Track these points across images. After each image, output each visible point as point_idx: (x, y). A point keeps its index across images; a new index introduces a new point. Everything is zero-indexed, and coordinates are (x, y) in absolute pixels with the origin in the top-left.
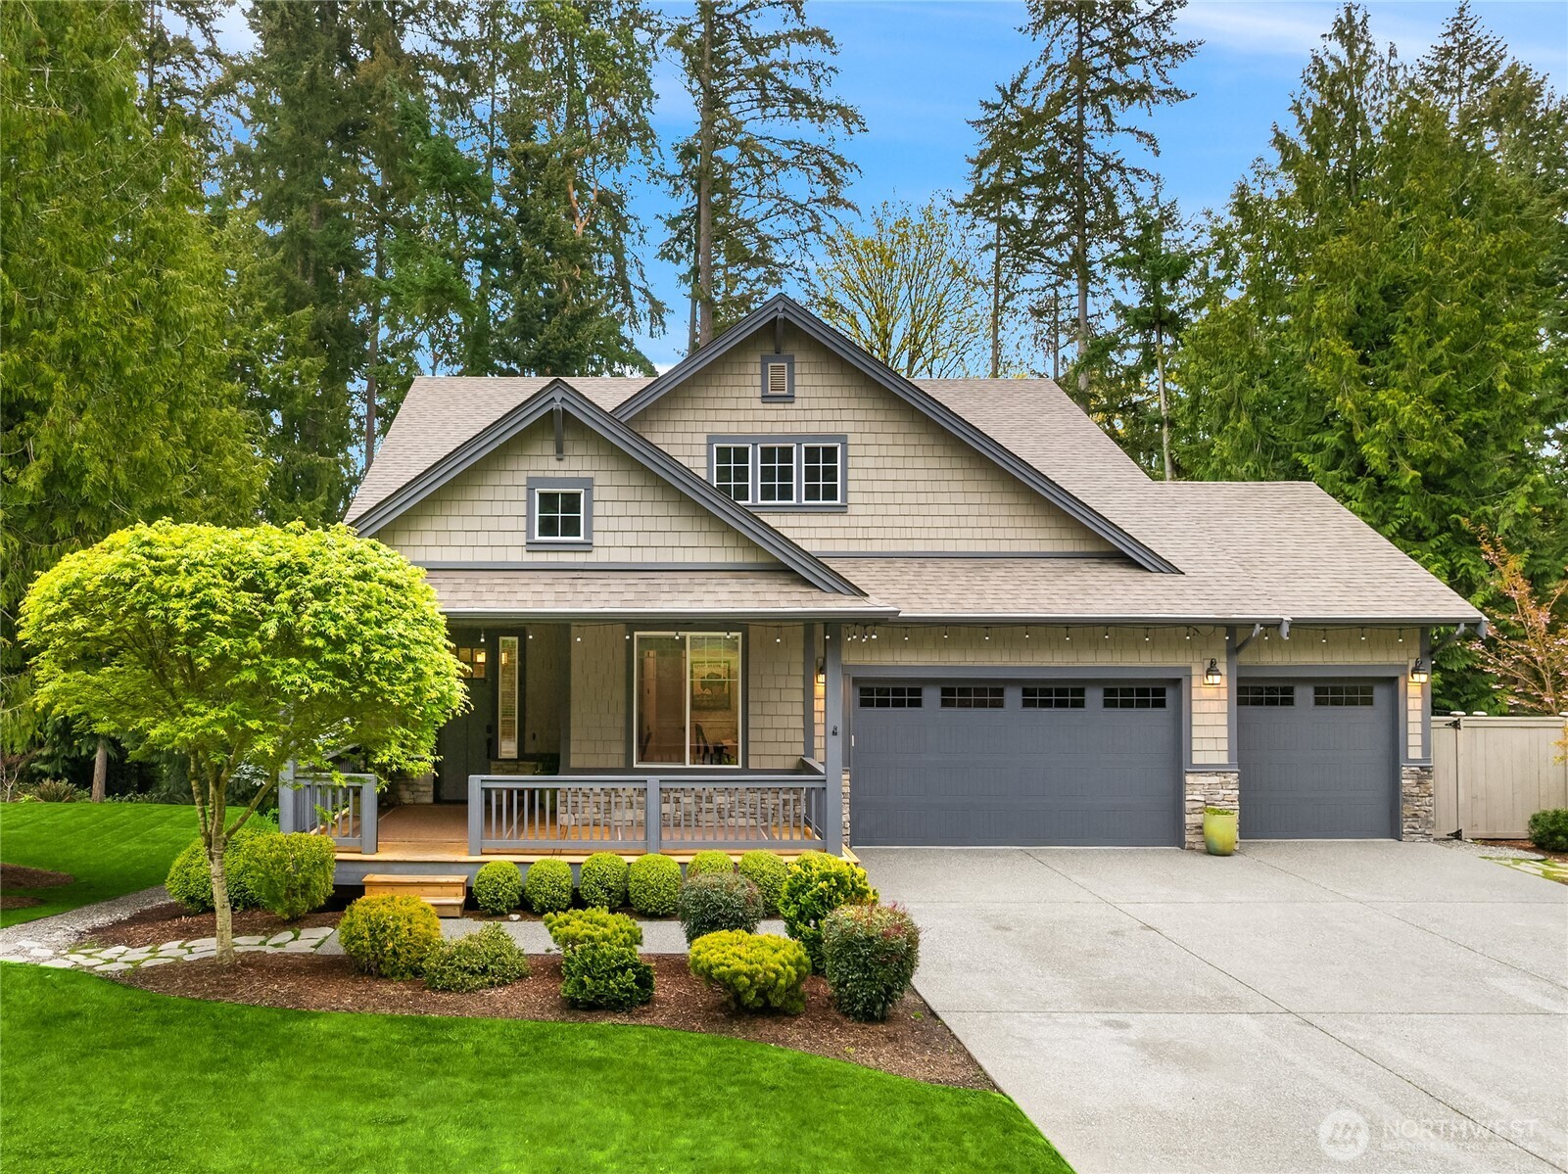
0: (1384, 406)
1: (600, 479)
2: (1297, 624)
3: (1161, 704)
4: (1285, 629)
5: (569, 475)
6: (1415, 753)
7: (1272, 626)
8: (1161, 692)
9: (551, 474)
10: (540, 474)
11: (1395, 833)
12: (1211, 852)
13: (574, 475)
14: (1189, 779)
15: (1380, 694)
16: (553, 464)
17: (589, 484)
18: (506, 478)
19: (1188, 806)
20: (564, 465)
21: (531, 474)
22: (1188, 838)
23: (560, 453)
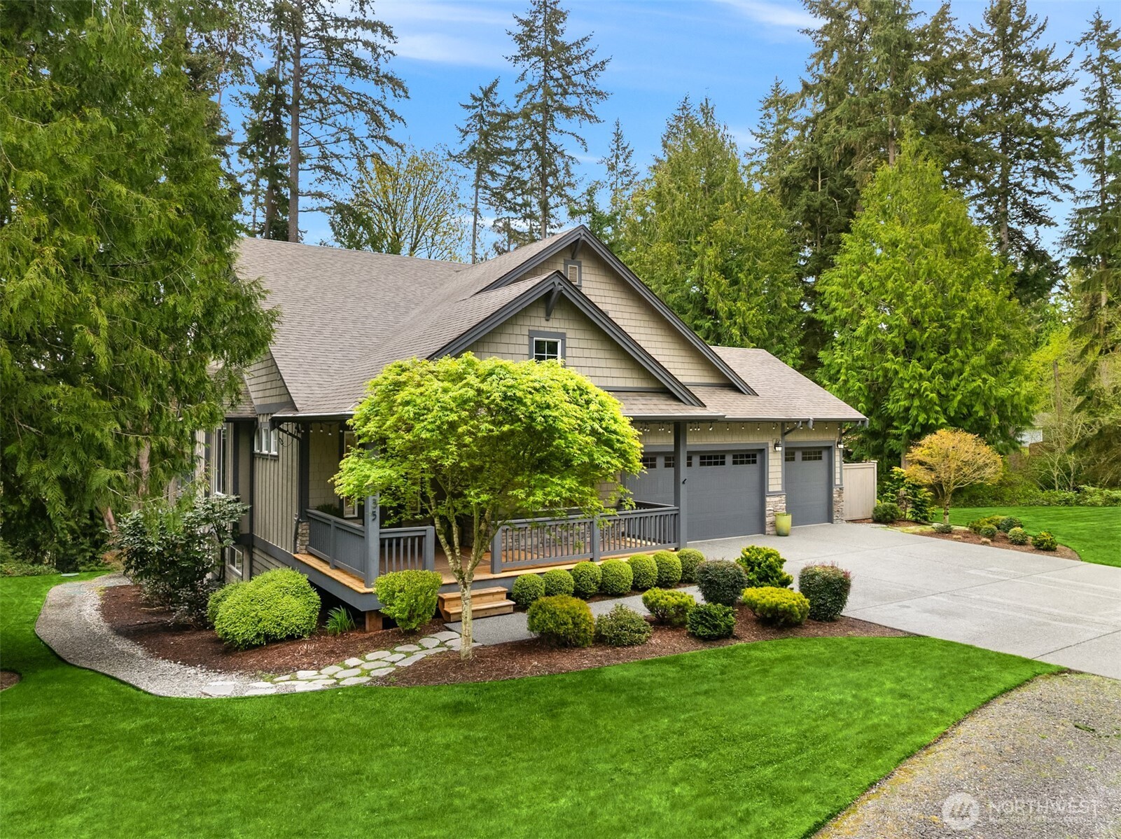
0: (740, 309)
1: (570, 334)
2: (816, 421)
3: (754, 462)
4: (811, 423)
5: (553, 330)
6: (838, 482)
7: (806, 422)
8: (754, 456)
9: (542, 329)
10: (536, 329)
11: (830, 520)
12: (779, 534)
13: (555, 330)
14: (768, 499)
15: (825, 454)
16: (544, 323)
17: (563, 337)
18: (517, 330)
19: (767, 513)
20: (550, 324)
21: (531, 328)
22: (767, 529)
23: (548, 316)
